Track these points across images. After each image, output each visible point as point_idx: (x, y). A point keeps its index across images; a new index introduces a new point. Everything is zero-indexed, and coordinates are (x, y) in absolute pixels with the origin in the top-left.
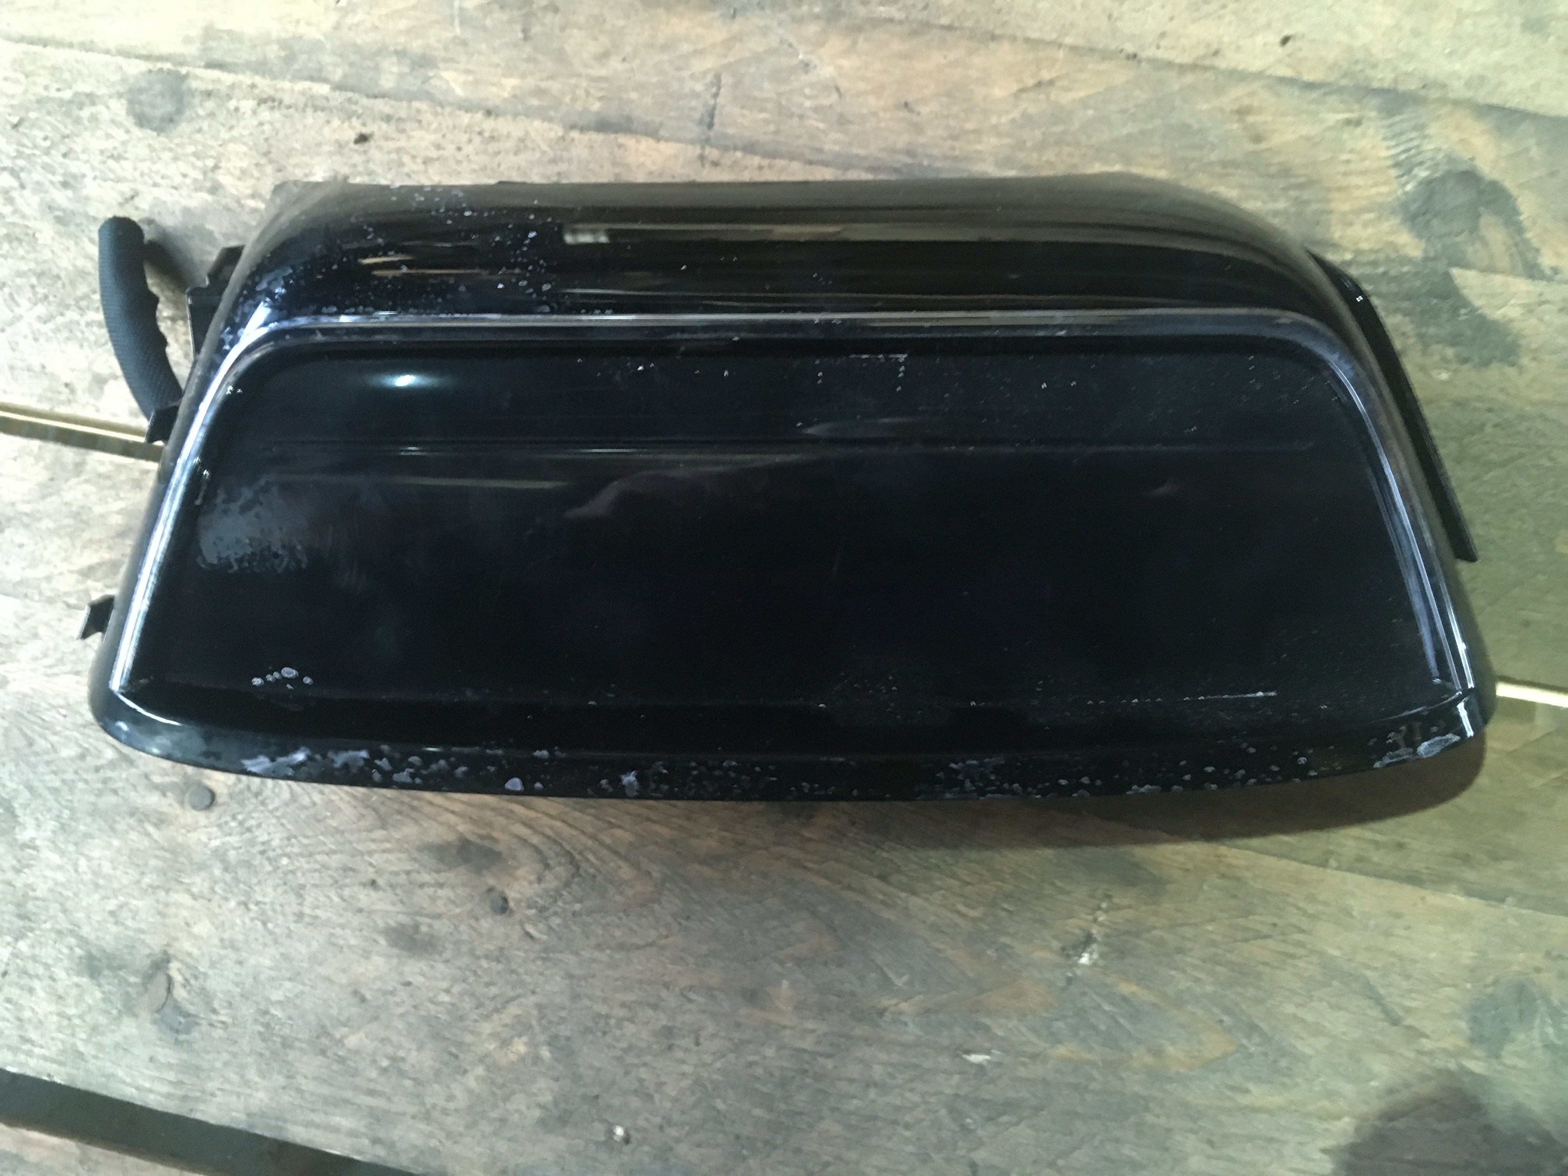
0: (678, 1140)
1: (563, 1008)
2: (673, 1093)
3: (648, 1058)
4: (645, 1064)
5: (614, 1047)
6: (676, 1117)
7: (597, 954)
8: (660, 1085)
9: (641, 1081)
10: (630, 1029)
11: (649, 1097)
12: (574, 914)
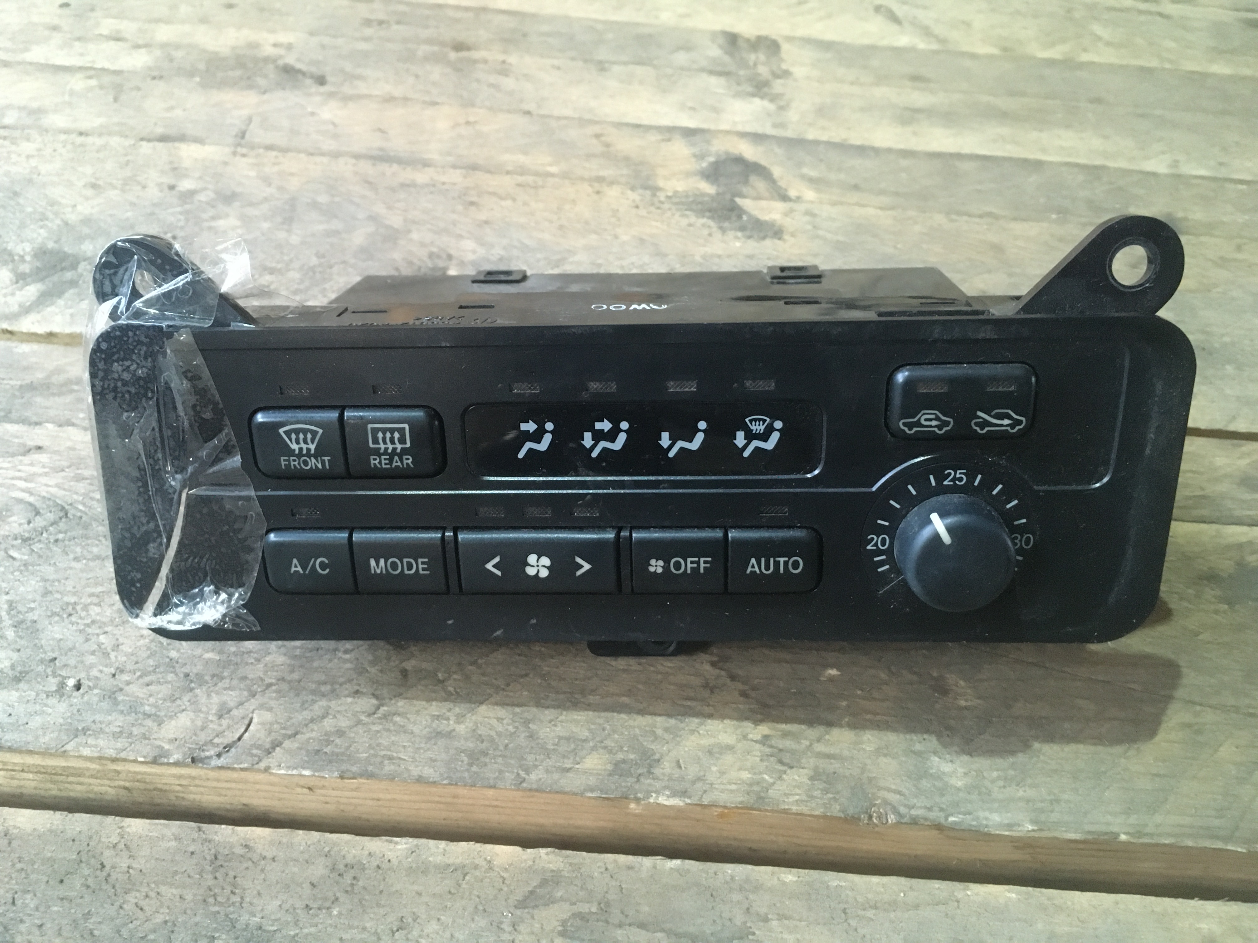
0: (128, 683)
1: (34, 601)
2: (130, 650)
3: (108, 629)
4: (106, 633)
5: (78, 623)
6: (130, 666)
7: (74, 564)
8: (117, 647)
9: (100, 645)
10: (95, 610)
11: (106, 655)
12: (56, 541)
